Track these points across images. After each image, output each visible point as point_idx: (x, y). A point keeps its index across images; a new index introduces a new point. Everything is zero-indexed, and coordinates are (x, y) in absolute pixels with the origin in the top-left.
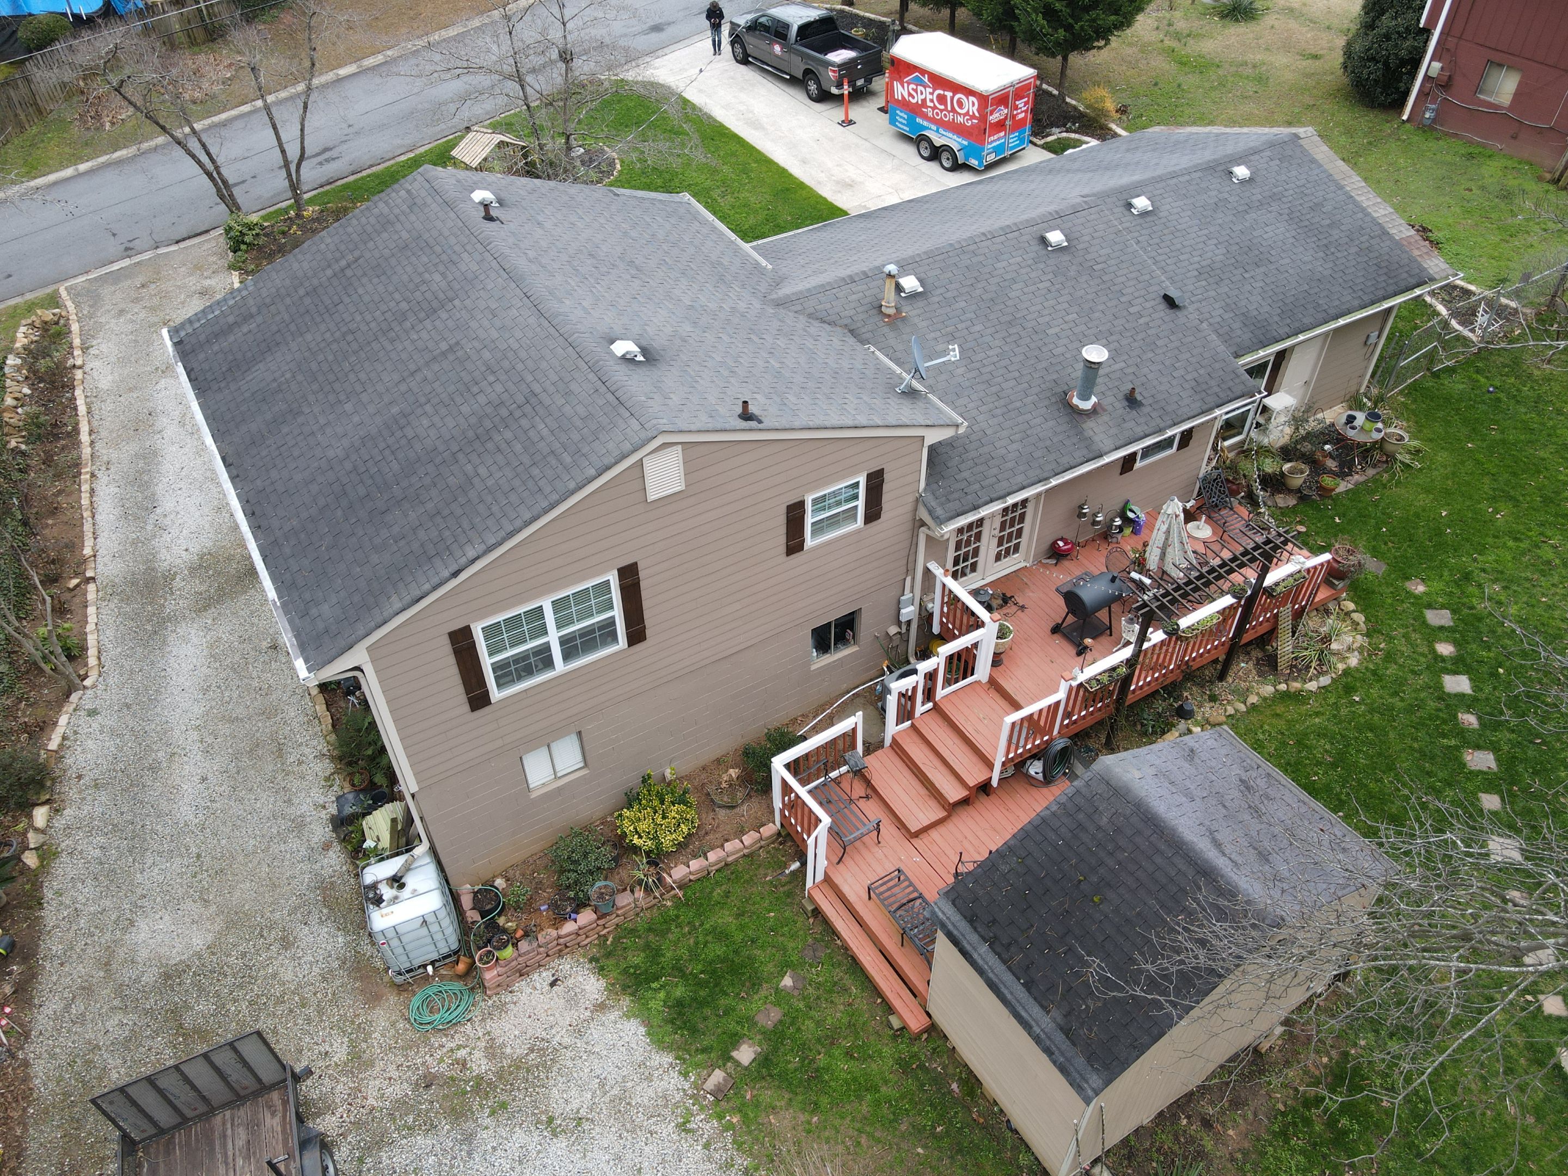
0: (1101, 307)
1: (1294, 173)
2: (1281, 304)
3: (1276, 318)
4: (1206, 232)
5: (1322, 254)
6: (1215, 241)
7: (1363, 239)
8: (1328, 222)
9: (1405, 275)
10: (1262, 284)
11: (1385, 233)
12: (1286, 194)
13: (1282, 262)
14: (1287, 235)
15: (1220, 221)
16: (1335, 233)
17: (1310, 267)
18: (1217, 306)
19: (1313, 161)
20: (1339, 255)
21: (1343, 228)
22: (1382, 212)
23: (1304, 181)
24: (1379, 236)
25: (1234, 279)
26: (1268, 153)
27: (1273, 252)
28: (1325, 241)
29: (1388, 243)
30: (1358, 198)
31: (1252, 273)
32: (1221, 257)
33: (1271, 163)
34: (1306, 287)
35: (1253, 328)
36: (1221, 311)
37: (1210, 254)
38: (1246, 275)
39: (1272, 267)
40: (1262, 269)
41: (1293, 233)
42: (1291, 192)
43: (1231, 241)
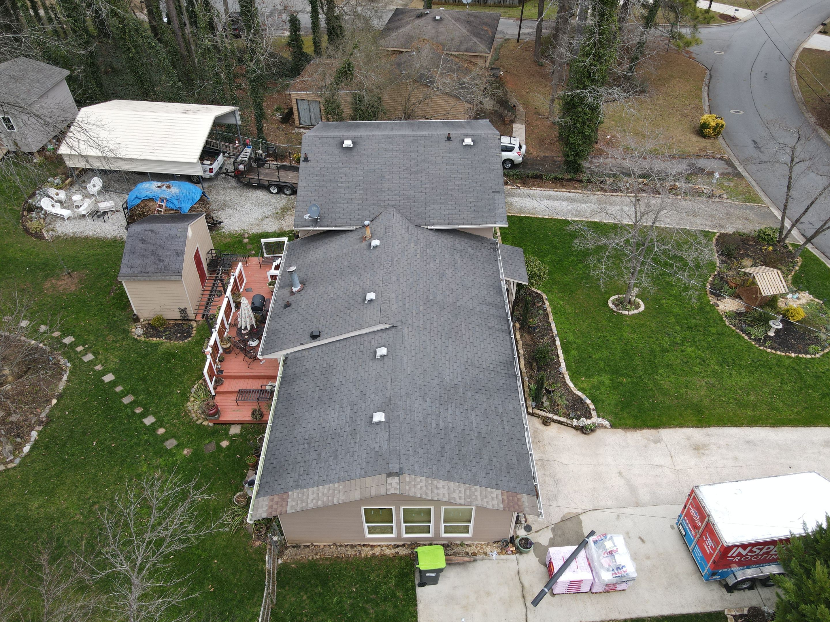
0: (330, 307)
1: (364, 456)
2: (295, 397)
3: (289, 391)
4: (351, 381)
5: (307, 437)
6: (344, 382)
7: (302, 469)
8: (323, 455)
9: (269, 480)
10: (309, 394)
11: (298, 486)
12: (353, 441)
13: (314, 412)
14: (328, 425)
15: (353, 392)
16: (314, 454)
17: (304, 426)
18: (311, 366)
19: (366, 475)
20: (301, 447)
21: (315, 462)
22: (311, 497)
23: (356, 457)
24: (297, 481)
25: (319, 381)
26: (386, 446)
27: (322, 410)
28: (313, 445)
29: (291, 484)
30: (327, 486)
31: (317, 392)
32: (333, 381)
33: (377, 445)
34: (295, 416)
35: (292, 377)
36: (307, 367)
37: (338, 376)
38: (317, 389)
39: (315, 405)
40: (316, 398)
41: (327, 429)
42: (353, 445)
43: (339, 391)
